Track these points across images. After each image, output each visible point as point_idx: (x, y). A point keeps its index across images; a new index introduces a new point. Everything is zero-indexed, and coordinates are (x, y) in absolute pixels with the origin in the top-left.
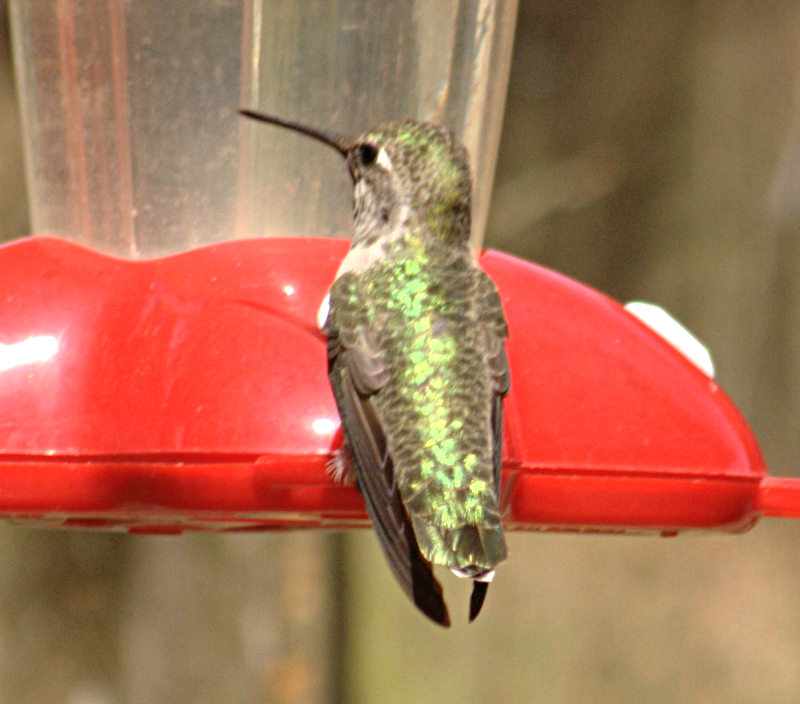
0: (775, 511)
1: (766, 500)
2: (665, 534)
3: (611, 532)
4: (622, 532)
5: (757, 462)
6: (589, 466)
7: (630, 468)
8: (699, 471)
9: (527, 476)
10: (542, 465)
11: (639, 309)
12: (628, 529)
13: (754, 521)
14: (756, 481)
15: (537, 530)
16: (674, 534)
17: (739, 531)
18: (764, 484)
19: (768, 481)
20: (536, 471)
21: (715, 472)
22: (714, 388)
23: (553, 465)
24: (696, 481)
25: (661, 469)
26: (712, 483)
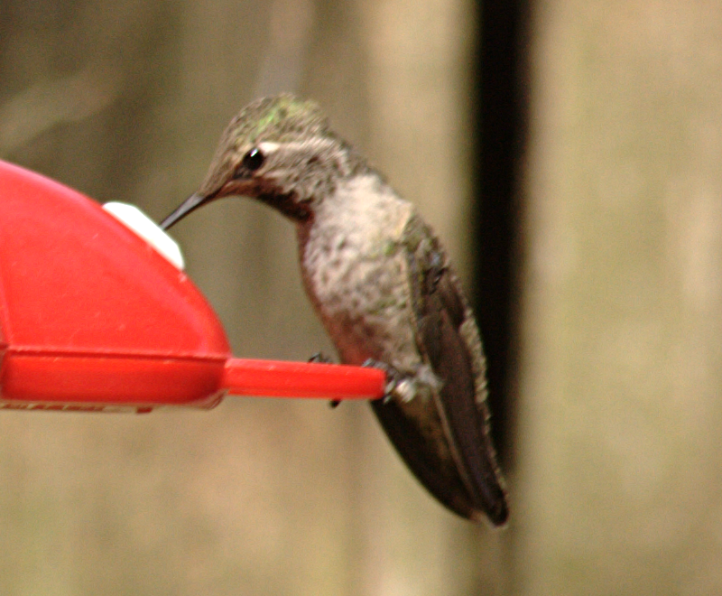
0: (239, 390)
1: (230, 378)
2: (141, 411)
3: (91, 409)
4: (100, 410)
5: (222, 342)
6: (70, 348)
7: (108, 351)
8: (169, 352)
9: (15, 359)
10: (28, 348)
11: (117, 209)
12: (109, 407)
13: (220, 399)
14: (223, 361)
15: (24, 408)
16: (148, 410)
17: (208, 408)
18: (228, 365)
19: (232, 363)
20: (22, 353)
21: (184, 353)
22: (183, 279)
23: (38, 348)
24: (167, 362)
25: (135, 351)
26: (182, 363)
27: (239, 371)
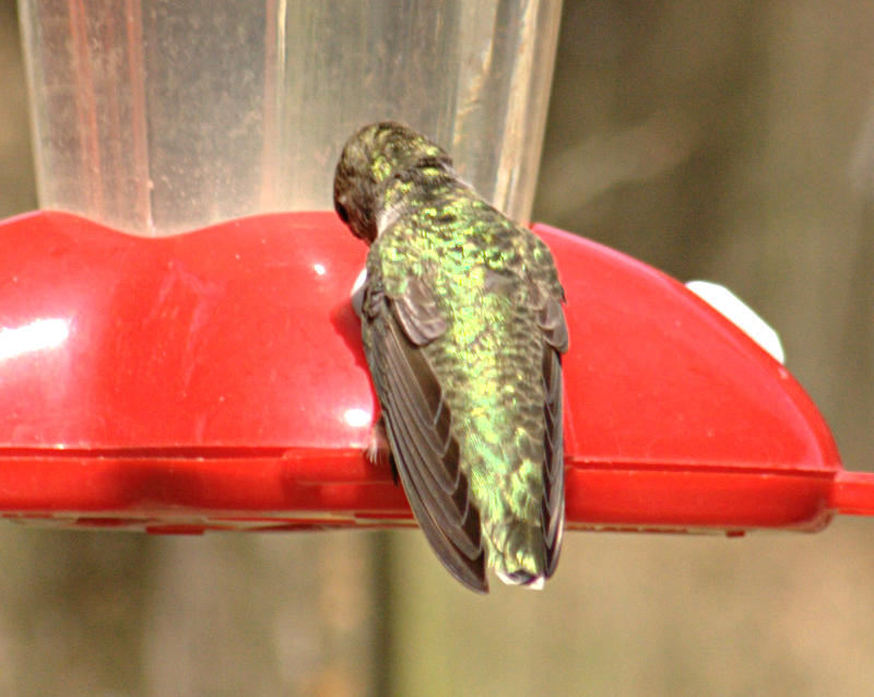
0: (851, 509)
1: (839, 497)
2: (731, 534)
3: (672, 532)
4: (684, 532)
5: (832, 455)
6: (648, 460)
7: (693, 463)
8: (768, 465)
9: (580, 471)
10: (596, 459)
11: (702, 289)
12: (691, 529)
13: (828, 519)
14: (830, 475)
15: (593, 529)
16: (741, 534)
17: (811, 531)
18: (838, 479)
19: (843, 476)
20: (592, 465)
21: (786, 466)
22: (784, 375)
23: (608, 459)
24: (765, 476)
25: (725, 464)
26: (783, 478)
27: (851, 486)
